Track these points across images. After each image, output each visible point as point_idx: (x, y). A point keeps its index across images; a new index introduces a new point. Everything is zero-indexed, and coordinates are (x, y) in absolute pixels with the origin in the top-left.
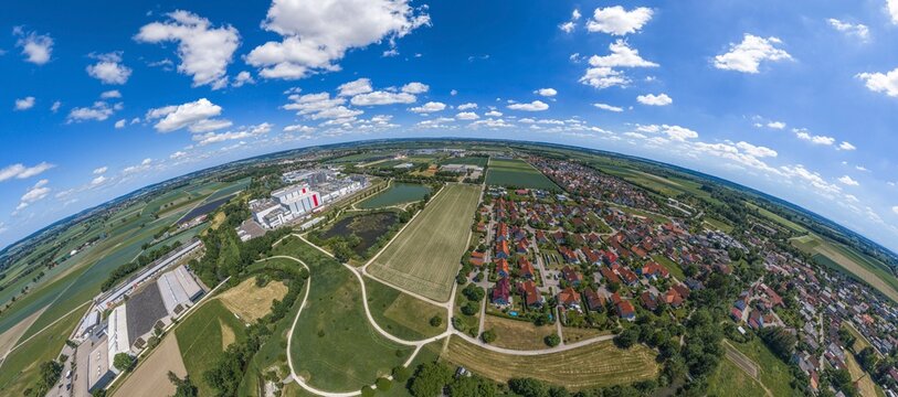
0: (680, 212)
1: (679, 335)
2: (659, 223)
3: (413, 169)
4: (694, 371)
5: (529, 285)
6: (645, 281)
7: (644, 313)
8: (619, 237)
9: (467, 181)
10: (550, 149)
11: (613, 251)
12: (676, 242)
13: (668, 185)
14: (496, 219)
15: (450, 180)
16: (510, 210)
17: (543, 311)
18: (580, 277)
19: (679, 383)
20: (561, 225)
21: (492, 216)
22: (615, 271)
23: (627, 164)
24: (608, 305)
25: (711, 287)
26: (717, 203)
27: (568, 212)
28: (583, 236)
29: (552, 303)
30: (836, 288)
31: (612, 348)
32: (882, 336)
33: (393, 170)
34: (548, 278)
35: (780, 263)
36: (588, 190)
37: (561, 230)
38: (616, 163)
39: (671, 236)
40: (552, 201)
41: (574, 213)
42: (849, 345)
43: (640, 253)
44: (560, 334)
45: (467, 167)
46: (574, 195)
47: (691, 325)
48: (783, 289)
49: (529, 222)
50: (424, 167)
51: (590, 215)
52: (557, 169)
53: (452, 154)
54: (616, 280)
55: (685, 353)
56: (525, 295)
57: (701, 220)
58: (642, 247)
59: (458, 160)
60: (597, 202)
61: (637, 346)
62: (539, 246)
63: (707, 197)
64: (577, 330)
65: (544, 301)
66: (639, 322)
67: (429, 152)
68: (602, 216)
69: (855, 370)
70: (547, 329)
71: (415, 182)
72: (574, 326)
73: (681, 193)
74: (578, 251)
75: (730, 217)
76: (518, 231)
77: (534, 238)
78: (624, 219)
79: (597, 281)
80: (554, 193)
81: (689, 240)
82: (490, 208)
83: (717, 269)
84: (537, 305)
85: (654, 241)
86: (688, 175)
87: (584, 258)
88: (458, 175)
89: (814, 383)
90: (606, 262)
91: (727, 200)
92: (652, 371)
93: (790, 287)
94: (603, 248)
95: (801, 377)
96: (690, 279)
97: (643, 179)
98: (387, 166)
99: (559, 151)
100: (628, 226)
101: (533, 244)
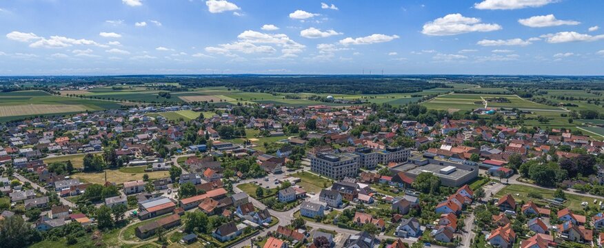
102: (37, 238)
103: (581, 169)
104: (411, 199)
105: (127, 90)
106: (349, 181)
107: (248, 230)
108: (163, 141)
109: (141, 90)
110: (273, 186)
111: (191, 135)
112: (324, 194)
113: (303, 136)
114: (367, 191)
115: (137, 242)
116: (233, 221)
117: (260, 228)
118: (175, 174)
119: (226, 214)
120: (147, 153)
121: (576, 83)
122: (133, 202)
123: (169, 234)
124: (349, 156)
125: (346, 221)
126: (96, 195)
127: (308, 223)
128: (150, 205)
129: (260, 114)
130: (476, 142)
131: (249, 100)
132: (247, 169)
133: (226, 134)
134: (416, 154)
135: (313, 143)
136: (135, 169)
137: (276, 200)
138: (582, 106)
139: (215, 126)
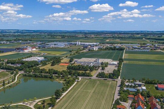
3: (44, 63)
9: (101, 75)
15: (83, 75)
33: (23, 63)
45: (101, 61)
50: (56, 61)
53: (85, 47)
59: (91, 54)
67: (62, 45)
71: (46, 77)
82: (127, 105)
88: (92, 69)
98: (16, 59)
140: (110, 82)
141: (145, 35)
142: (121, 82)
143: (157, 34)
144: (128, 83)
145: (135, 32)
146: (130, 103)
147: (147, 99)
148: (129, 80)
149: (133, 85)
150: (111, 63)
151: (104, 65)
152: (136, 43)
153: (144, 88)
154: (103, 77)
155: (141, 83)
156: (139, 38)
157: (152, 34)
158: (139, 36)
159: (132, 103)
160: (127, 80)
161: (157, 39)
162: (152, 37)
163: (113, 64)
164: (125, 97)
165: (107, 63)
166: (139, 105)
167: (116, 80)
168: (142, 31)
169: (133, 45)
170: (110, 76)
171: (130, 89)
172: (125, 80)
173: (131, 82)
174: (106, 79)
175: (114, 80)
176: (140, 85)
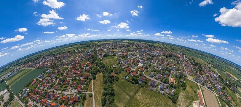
0: (79, 52)
1: (97, 68)
2: (76, 57)
4: (104, 68)
5: (72, 100)
6: (85, 68)
7: (90, 72)
8: (72, 66)
9: (5, 105)
10: (32, 57)
11: (73, 70)
12: (82, 57)
13: (73, 48)
14: (38, 102)
16: (38, 93)
17: (81, 97)
18: (75, 82)
19: (105, 71)
20: (56, 78)
21: (35, 104)
22: (78, 73)
23: (61, 48)
24: (85, 79)
25: (93, 58)
26: (84, 46)
27: (54, 73)
28: (64, 74)
29: (80, 93)
30: (105, 46)
31: (95, 81)
32: (112, 46)
34: (71, 92)
35: (98, 48)
36: (54, 62)
37: (58, 80)
38: (57, 49)
39: (80, 57)
40: (47, 75)
41: (56, 72)
42: (111, 49)
43: (78, 65)
44: (89, 93)
46: (51, 67)
47: (97, 65)
48: (101, 50)
49: (48, 89)
51: (61, 68)
52: (39, 63)
54: (81, 74)
55: (100, 68)
56: (75, 101)
57: (83, 50)
58: (78, 64)
60: (59, 63)
61: (96, 76)
62: (59, 90)
63: (82, 46)
64: (89, 88)
65: (78, 96)
66: (92, 73)
68: (64, 66)
69: (113, 50)
70: (87, 96)
72: (88, 88)
73: (77, 48)
74: (68, 79)
75: (87, 47)
76: (49, 95)
77: (55, 91)
78: (69, 62)
79: (78, 78)
80: (45, 72)
81: (84, 55)
82: (30, 102)
83: (92, 55)
84: (79, 98)
85: (78, 60)
86: (76, 44)
87: (70, 78)
89: (112, 54)
90: (75, 73)
91: (85, 44)
92: (101, 74)
93: (101, 49)
94: (71, 72)
95: (111, 55)
96: (90, 60)
97: (67, 50)
99: (36, 55)
100: (71, 62)
101: (57, 92)
102: (108, 56)
103: (171, 56)
104: (150, 57)
105: (117, 40)
106: (143, 54)
107: (129, 58)
108: (120, 46)
109: (118, 40)
110: (133, 53)
111: (124, 46)
112: (139, 55)
113: (137, 47)
114: (145, 55)
115: (117, 58)
116: (128, 57)
117: (131, 58)
118: (121, 50)
119: (127, 56)
120: (119, 48)
121: (172, 45)
122: (117, 53)
123: (120, 57)
124: (143, 51)
125: (142, 59)
126: (113, 52)
127: (137, 58)
128: (119, 54)
129: (132, 44)
130: (160, 51)
131: (131, 42)
132: (130, 51)
133: (128, 46)
134: (152, 51)
135: (139, 48)
136: (117, 50)
137: (133, 55)
138: (172, 48)
139: (126, 45)
140: (13, 103)
141: (10, 65)
142: (18, 97)
143: (16, 62)
144: (21, 94)
145: (4, 66)
146: (30, 100)
147: (33, 92)
148: (20, 92)
149: (23, 93)
150: (4, 93)
151: (1, 98)
152: (8, 72)
153: (28, 89)
154: (8, 105)
155: (25, 89)
156: (8, 68)
157: (14, 63)
158: (8, 67)
159: (31, 99)
160: (19, 94)
161: (17, 64)
162: (14, 65)
163: (5, 93)
164: (26, 101)
165: (2, 95)
166: (33, 97)
167: (14, 99)
168: (7, 64)
169: (7, 74)
170: (10, 100)
171: (24, 96)
172: (18, 94)
173: (22, 92)
174: (10, 104)
175: (14, 100)
176: (26, 90)
